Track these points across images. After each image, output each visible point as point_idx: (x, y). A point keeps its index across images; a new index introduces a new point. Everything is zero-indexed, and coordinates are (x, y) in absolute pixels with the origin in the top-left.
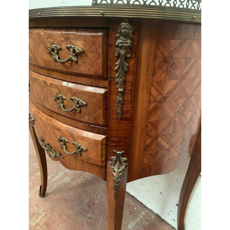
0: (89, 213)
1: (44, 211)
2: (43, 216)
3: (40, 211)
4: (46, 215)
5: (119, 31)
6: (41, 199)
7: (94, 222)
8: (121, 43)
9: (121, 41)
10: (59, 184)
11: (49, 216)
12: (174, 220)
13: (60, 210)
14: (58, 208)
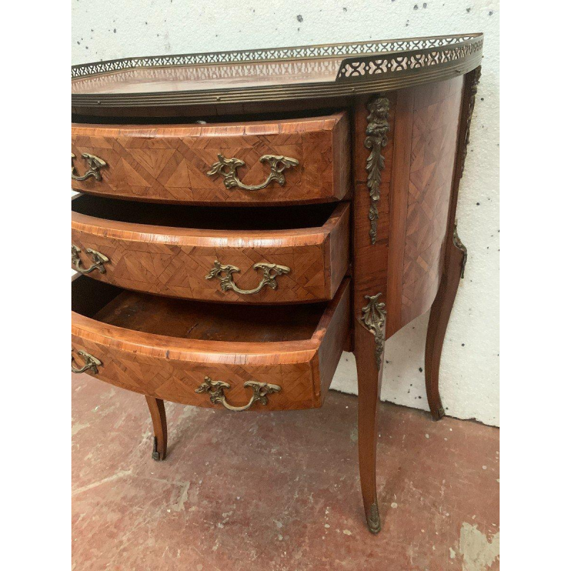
0: (272, 447)
1: (184, 479)
2: (188, 487)
3: (174, 483)
4: (192, 483)
5: (372, 111)
6: (161, 463)
7: (290, 455)
8: (377, 128)
9: (375, 125)
10: (179, 423)
11: (200, 482)
12: (420, 397)
13: (216, 465)
14: (207, 463)
